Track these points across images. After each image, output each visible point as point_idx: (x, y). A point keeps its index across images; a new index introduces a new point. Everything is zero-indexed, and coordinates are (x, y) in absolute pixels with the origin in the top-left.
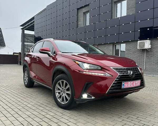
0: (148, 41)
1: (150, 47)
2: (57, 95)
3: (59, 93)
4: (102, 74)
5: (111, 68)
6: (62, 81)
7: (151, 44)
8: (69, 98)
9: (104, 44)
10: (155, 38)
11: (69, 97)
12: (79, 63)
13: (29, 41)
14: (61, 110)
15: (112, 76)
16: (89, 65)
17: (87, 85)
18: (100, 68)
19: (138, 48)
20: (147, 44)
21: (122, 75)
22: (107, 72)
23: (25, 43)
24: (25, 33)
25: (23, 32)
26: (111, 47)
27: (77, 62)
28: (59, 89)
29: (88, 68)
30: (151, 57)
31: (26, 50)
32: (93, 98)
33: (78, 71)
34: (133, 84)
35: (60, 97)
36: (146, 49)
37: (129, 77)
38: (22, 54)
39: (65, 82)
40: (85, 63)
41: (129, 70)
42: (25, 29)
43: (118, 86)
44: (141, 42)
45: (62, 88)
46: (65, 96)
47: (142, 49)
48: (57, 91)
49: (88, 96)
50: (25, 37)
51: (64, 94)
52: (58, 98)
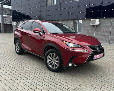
0: (98, 19)
1: (99, 24)
2: (48, 63)
3: (50, 62)
4: (82, 51)
5: (88, 46)
6: (52, 54)
7: (100, 21)
8: (58, 66)
9: (67, 20)
10: (102, 18)
11: (58, 64)
12: (67, 43)
13: (6, 13)
14: (52, 73)
15: (89, 52)
16: (73, 44)
17: (72, 57)
18: (80, 46)
19: (91, 24)
20: (97, 21)
21: (94, 51)
22: (85, 49)
23: (4, 15)
24: (3, 7)
25: (2, 6)
26: (72, 22)
27: (65, 42)
28: (50, 59)
29: (73, 46)
30: (99, 30)
31: (4, 21)
32: (75, 66)
33: (66, 49)
34: (99, 56)
35: (51, 64)
36: (96, 25)
37: (98, 52)
38: (1, 24)
39: (55, 54)
40: (70, 43)
41: (97, 47)
42: (3, 4)
43: (91, 58)
44: (93, 20)
45: (52, 58)
46: (55, 64)
47: (94, 25)
48: (48, 60)
49: (72, 65)
50: (3, 11)
51: (54, 62)
52: (49, 65)
